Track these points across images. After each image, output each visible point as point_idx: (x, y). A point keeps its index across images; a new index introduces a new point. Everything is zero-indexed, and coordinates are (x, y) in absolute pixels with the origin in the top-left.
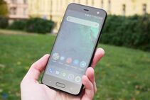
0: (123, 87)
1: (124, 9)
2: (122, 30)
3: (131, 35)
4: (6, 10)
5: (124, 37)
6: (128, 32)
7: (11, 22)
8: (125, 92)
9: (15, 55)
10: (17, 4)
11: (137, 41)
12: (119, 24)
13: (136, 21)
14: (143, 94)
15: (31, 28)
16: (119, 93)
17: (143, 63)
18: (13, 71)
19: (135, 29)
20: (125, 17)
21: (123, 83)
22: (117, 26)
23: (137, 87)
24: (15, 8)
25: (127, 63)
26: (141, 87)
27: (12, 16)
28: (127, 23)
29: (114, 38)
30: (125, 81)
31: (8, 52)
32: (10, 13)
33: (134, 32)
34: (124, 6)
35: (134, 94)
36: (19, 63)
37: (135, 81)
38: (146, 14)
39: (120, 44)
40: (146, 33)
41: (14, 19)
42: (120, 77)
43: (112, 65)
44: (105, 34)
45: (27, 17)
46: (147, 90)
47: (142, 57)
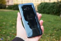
0: (50, 30)
2: (49, 8)
3: (53, 10)
4: (5, 2)
6: (52, 8)
7: (7, 6)
8: (50, 31)
9: (9, 19)
11: (55, 12)
12: (48, 6)
13: (54, 4)
14: (57, 32)
15: (15, 8)
16: (48, 32)
17: (57, 20)
18: (8, 25)
19: (54, 7)
20: (50, 3)
21: (50, 28)
22: (47, 6)
23: (55, 29)
24: (8, 1)
25: (51, 20)
26: (57, 29)
27: (7, 4)
28: (51, 5)
29: (46, 11)
30: (51, 27)
31: (6, 18)
32: (6, 3)
33: (54, 8)
35: (54, 32)
36: (11, 22)
37: (54, 27)
38: (58, 1)
39: (49, 13)
40: (58, 9)
41: (8, 5)
42: (49, 26)
43: (46, 22)
44: (43, 10)
45: (13, 4)
46: (59, 31)
47: (57, 18)
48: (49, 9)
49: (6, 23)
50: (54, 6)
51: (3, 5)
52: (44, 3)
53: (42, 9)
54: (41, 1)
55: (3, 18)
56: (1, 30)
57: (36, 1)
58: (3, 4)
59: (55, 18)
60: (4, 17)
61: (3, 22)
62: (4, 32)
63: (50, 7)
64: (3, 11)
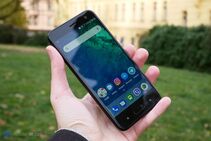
0: (187, 126)
1: (185, 18)
2: (184, 45)
3: (195, 54)
4: (25, 18)
5: (186, 56)
6: (191, 48)
9: (37, 80)
10: (38, 10)
11: (203, 62)
12: (178, 38)
13: (202, 34)
16: (183, 134)
18: (35, 104)
19: (201, 45)
20: (186, 29)
21: (188, 120)
22: (177, 41)
23: (206, 125)
24: (36, 17)
25: (191, 92)
27: (31, 27)
28: (189, 37)
29: (172, 57)
30: (191, 118)
31: (27, 78)
33: (199, 48)
34: (185, 13)
35: (203, 136)
36: (43, 92)
37: (203, 117)
39: (180, 66)
41: (36, 31)
42: (183, 112)
44: (159, 52)
48: (181, 49)
49: (27, 98)
50: (201, 39)
51: (17, 31)
52: (165, 30)
53: (156, 50)
54: (155, 20)
55: (15, 78)
56: (8, 121)
57: (134, 21)
58: (15, 27)
59: (206, 85)
60: (19, 74)
61: (15, 93)
62: (18, 132)
63: (187, 43)
64: (18, 51)
